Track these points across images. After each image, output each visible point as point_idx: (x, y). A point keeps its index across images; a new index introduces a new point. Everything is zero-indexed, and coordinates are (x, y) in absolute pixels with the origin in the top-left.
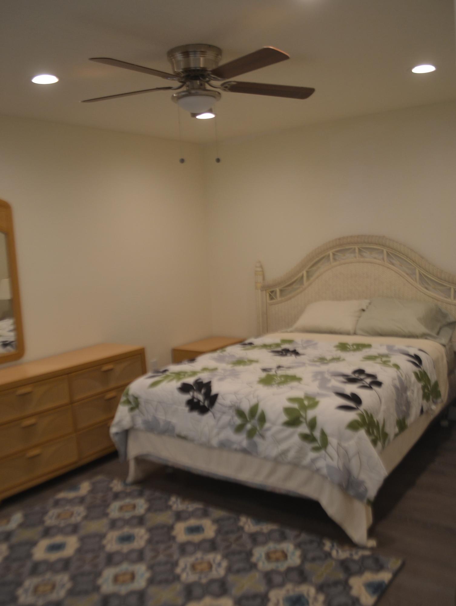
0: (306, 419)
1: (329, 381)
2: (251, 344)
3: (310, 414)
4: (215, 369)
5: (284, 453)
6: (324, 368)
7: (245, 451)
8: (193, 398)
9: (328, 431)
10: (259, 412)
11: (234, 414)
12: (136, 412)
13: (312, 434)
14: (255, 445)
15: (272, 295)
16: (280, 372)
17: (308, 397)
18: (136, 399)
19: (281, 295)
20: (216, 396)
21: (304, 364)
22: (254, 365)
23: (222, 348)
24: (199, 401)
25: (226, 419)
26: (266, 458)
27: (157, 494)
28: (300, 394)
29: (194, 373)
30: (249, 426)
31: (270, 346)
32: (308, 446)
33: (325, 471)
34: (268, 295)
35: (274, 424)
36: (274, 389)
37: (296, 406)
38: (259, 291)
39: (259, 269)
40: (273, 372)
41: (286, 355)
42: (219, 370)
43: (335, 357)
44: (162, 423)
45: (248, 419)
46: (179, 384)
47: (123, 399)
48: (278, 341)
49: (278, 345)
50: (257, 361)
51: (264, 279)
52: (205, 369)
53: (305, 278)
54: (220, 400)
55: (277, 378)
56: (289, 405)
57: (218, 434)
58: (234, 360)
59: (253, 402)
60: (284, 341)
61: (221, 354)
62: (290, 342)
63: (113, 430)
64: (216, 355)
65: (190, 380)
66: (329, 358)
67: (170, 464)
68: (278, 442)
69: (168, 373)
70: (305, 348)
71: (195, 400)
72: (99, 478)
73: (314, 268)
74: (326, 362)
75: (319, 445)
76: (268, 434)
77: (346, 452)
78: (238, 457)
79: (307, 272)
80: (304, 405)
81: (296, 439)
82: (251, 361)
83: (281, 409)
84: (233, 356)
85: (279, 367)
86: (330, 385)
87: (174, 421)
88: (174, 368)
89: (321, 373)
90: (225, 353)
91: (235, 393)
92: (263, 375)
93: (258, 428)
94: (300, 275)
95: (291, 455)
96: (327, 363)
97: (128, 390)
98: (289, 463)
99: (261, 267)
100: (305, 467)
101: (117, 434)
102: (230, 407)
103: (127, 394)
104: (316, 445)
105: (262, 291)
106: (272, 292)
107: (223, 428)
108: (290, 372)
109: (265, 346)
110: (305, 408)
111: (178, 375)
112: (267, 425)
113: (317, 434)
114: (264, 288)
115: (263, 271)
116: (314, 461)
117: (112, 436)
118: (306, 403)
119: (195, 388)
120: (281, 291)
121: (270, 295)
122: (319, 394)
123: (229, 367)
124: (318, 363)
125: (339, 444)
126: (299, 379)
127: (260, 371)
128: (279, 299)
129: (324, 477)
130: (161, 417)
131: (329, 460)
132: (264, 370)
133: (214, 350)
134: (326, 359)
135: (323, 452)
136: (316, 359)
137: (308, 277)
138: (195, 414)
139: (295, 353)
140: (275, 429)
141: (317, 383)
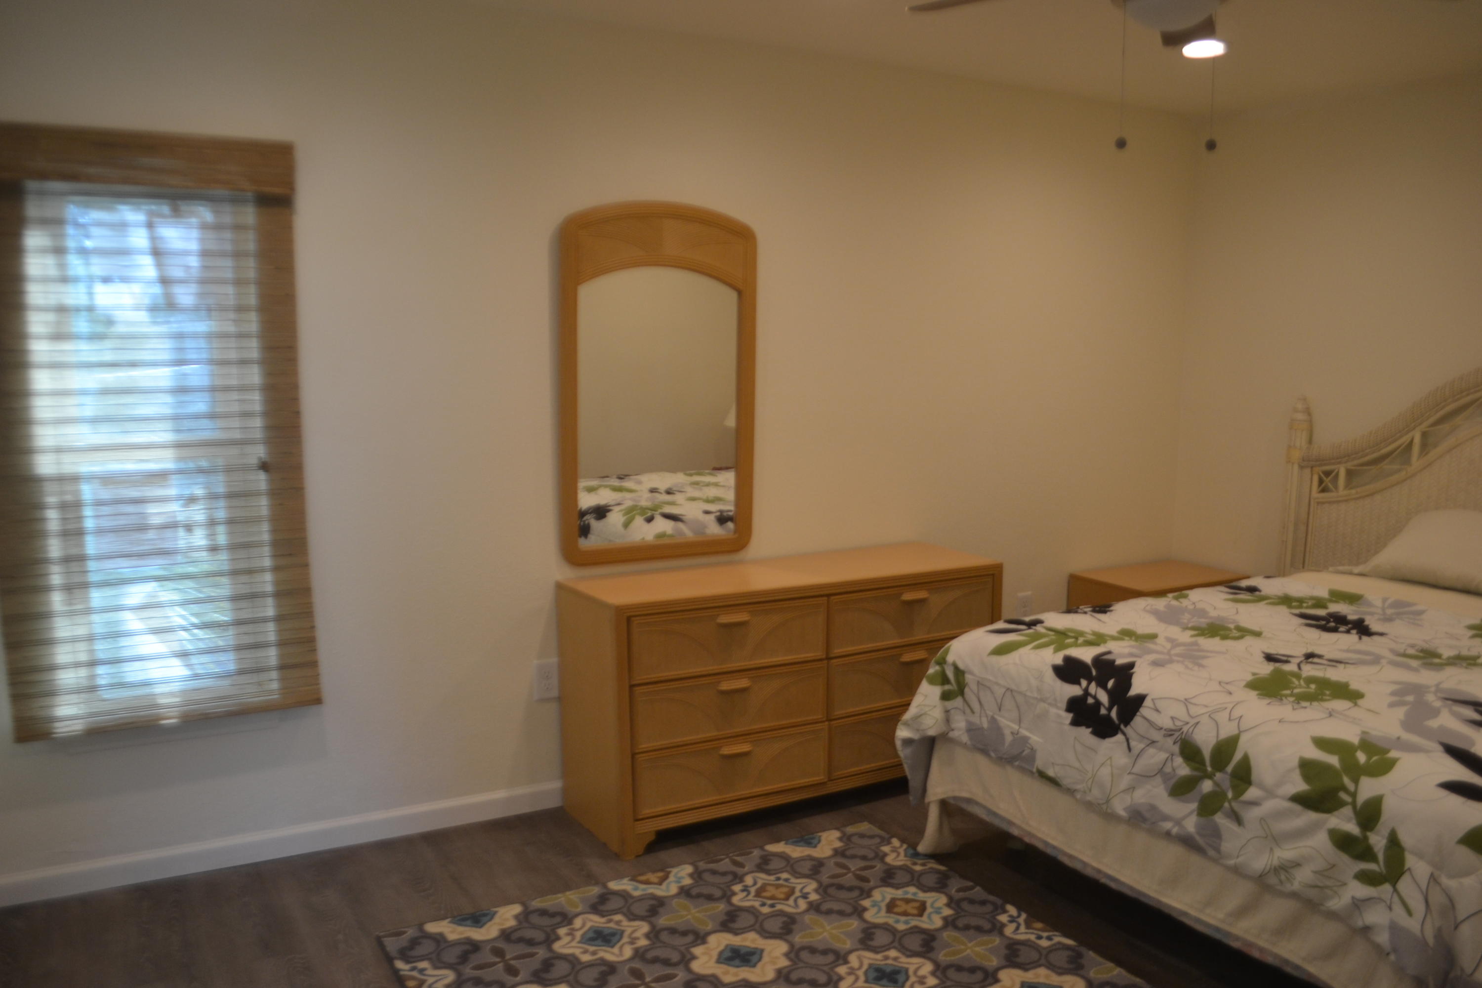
0: (1354, 795)
1: (1436, 713)
2: (1252, 590)
3: (1368, 788)
4: (1153, 637)
5: (1285, 869)
6: (1427, 677)
7: (1187, 842)
8: (1086, 693)
9: (1406, 839)
10: (1238, 756)
11: (1176, 749)
12: (958, 702)
13: (1366, 838)
14: (1216, 834)
15: (1327, 480)
16: (1309, 670)
17: (1367, 745)
18: (959, 672)
19: (1348, 485)
20: (1140, 699)
21: (1376, 660)
22: (1249, 640)
23: (1180, 591)
24: (1098, 704)
25: (1154, 758)
26: (1236, 870)
27: (978, 892)
28: (1350, 734)
29: (1099, 639)
30: (1207, 786)
31: (1300, 601)
32: (1351, 866)
33: (1383, 938)
34: (1316, 479)
35: (1270, 794)
36: (1284, 710)
37: (1333, 760)
38: (1296, 467)
39: (1300, 416)
40: (1291, 667)
41: (1335, 630)
42: (1160, 640)
43: (1465, 652)
44: (1009, 738)
45: (1209, 769)
46: (1058, 660)
47: (932, 670)
48: (1323, 593)
49: (1319, 603)
50: (1258, 634)
51: (1310, 442)
52: (1126, 634)
53: (1416, 449)
54: (1145, 711)
55: (1299, 682)
56: (1314, 754)
57: (1131, 789)
58: (1203, 622)
59: (1227, 730)
60: (1337, 596)
61: (1174, 603)
62: (1353, 599)
63: (902, 733)
64: (1160, 603)
65: (1086, 655)
66: (1447, 653)
67: (1015, 832)
68: (1275, 840)
69: (1039, 628)
70: (1389, 619)
71: (1090, 701)
72: (864, 827)
73: (1445, 427)
74: (1437, 661)
75: (1380, 869)
76: (1252, 815)
77: (1452, 903)
78: (1174, 852)
79: (1424, 435)
80: (1356, 761)
81: (1321, 841)
82: (1243, 632)
83: (1295, 762)
84: (1203, 613)
85: (1309, 656)
86: (1434, 723)
87: (1035, 739)
88: (1056, 620)
89: (1418, 690)
90: (1185, 602)
91: (1186, 702)
92: (1267, 669)
93: (1230, 795)
94: (1406, 439)
95: (1303, 877)
96: (1440, 667)
97: (947, 652)
98: (1294, 895)
99: (1308, 411)
100: (1332, 915)
101: (908, 742)
102: (1169, 733)
103: (942, 662)
104: (1372, 866)
105: (1301, 467)
106: (1327, 474)
107: (1145, 777)
108: (1335, 674)
109: (1286, 600)
110: (1356, 772)
111: (1061, 637)
112: (1252, 793)
113: (1378, 841)
114: (1308, 463)
115: (1310, 423)
116: (1358, 904)
117: (898, 744)
118: (1361, 757)
119: (1094, 673)
120: (1350, 474)
121: (1321, 481)
122: (1400, 745)
123: (1186, 637)
124: (1415, 663)
125: (1433, 878)
126: (1354, 696)
127: (1261, 658)
128: (1342, 491)
129: (1381, 952)
130: (1008, 724)
131: (1399, 911)
132: (1270, 658)
133: (1160, 593)
134: (1439, 656)
135: (1387, 887)
136: (1411, 651)
137: (1425, 447)
138: (1085, 733)
139: (1362, 629)
140: (1270, 805)
141: (1400, 713)
